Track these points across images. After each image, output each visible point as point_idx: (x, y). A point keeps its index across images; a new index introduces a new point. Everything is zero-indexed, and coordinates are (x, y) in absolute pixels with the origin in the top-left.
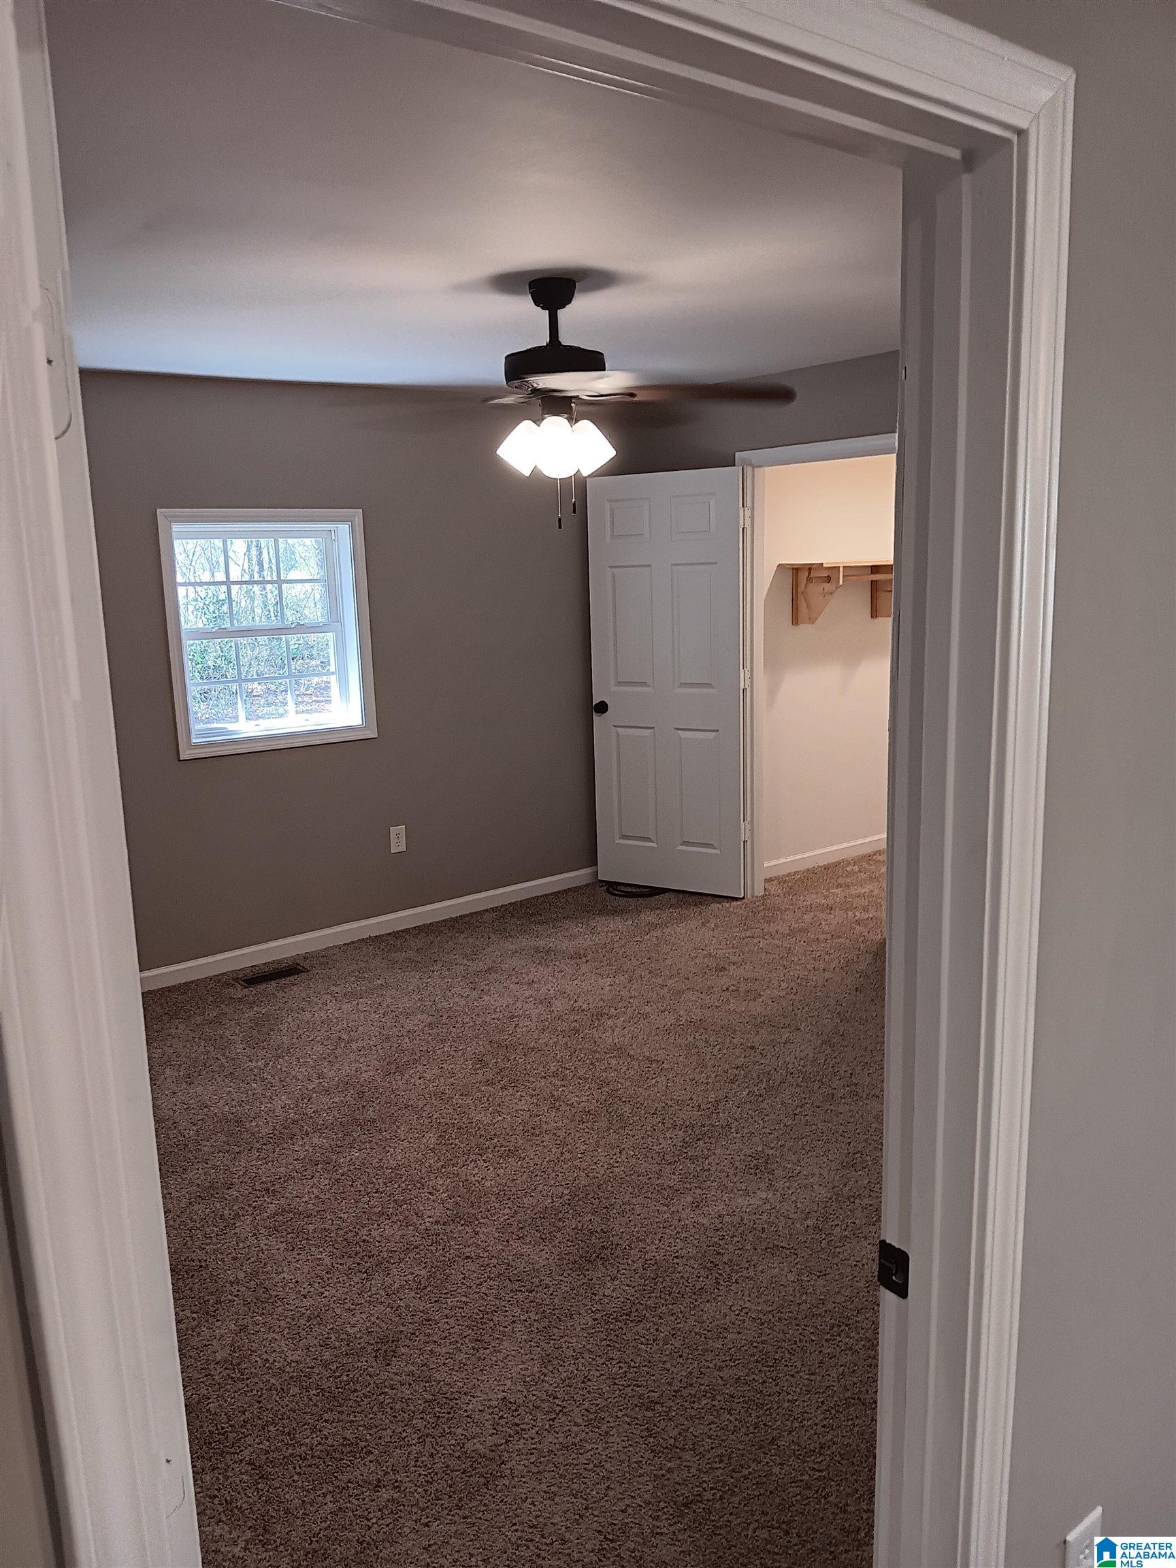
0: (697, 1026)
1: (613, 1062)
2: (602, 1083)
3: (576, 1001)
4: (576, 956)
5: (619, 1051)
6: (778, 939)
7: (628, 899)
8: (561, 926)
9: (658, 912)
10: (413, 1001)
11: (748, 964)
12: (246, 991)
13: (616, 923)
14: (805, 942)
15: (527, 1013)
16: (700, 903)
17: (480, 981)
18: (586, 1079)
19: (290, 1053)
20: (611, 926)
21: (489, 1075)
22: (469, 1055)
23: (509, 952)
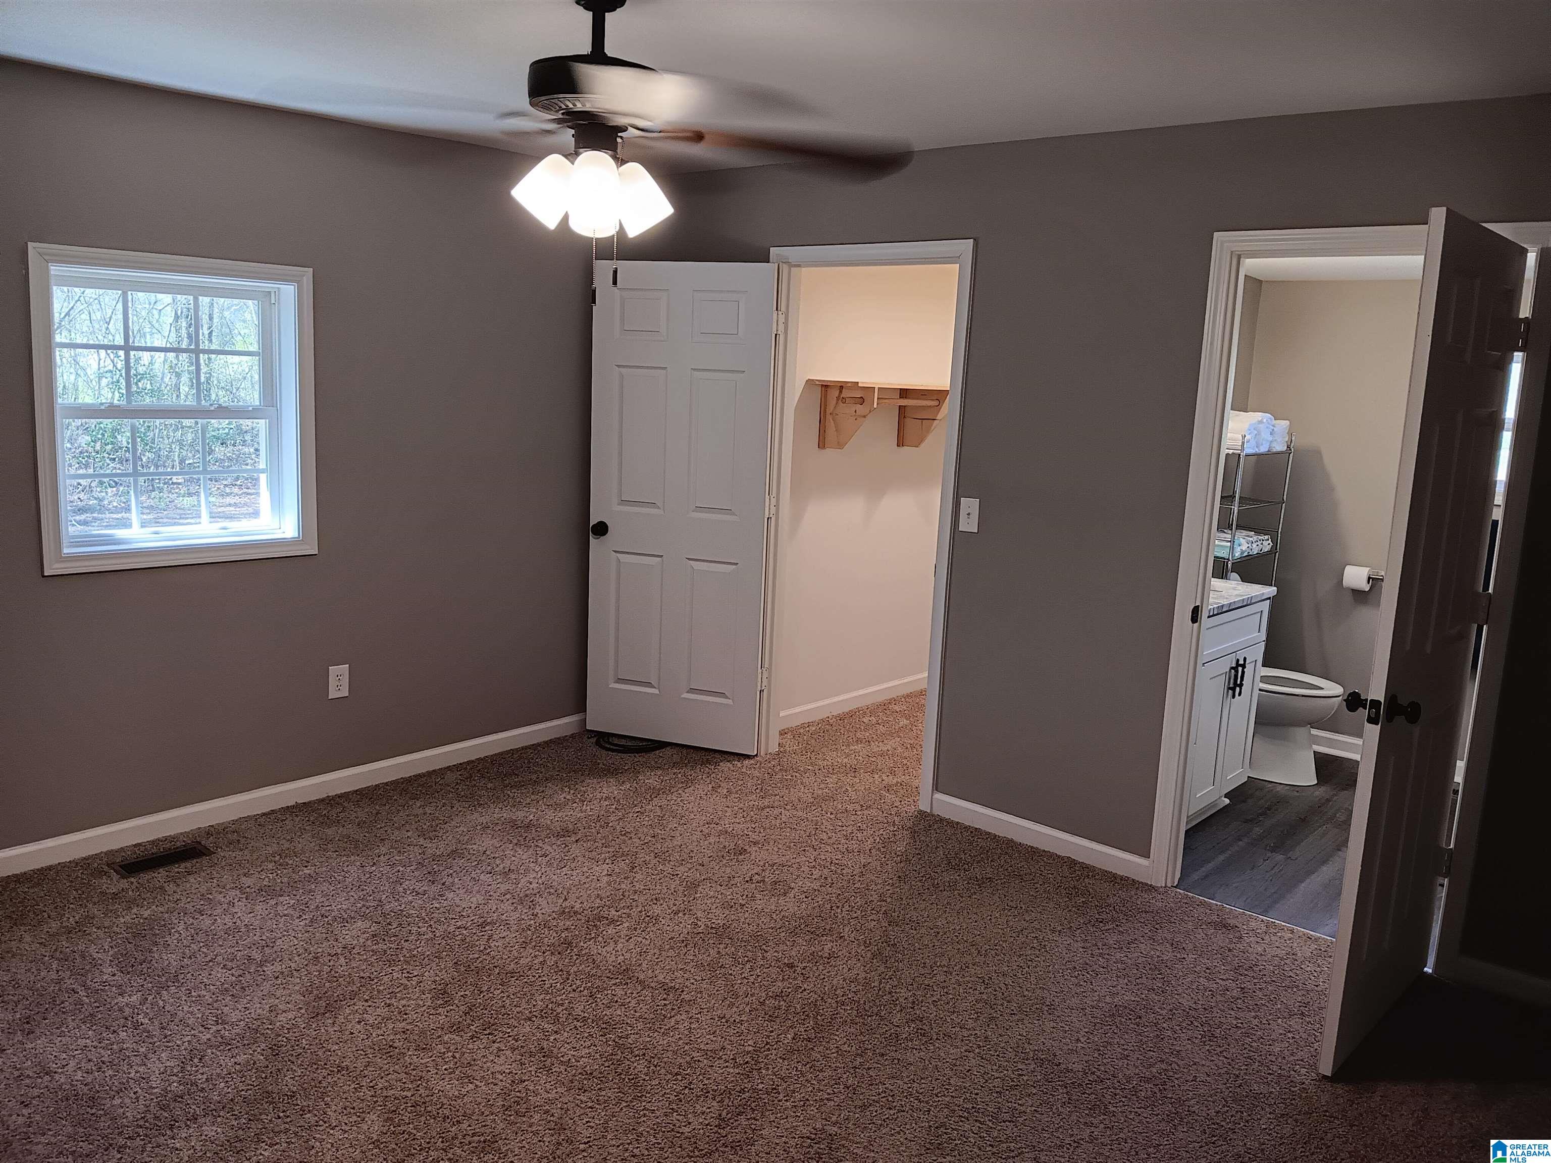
0: (721, 933)
1: (619, 992)
2: (607, 1026)
3: (566, 899)
4: (565, 832)
5: (625, 973)
6: (803, 810)
7: (623, 755)
8: (543, 791)
9: (659, 772)
10: (352, 900)
11: (772, 843)
12: (124, 884)
13: (610, 788)
14: (831, 814)
15: (504, 917)
16: (708, 761)
17: (441, 869)
18: (585, 1019)
19: (178, 981)
20: (605, 790)
21: (456, 1017)
22: (428, 985)
23: (479, 828)
